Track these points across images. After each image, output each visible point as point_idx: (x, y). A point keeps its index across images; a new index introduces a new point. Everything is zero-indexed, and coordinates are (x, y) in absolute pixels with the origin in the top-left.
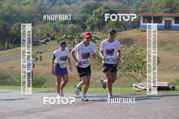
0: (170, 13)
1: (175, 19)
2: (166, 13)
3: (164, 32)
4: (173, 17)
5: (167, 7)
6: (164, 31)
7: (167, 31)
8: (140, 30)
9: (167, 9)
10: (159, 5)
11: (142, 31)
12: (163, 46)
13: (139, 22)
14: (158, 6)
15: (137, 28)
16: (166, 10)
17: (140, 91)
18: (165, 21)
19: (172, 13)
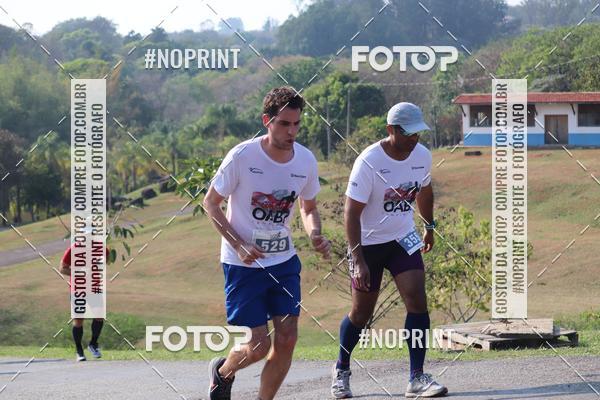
0: (562, 91)
1: (580, 112)
2: (547, 90)
3: (541, 156)
4: (571, 104)
5: (550, 72)
6: (542, 152)
7: (552, 152)
8: (463, 152)
9: (551, 79)
10: (523, 67)
11: (468, 154)
12: (541, 202)
13: (458, 126)
14: (519, 69)
15: (452, 145)
16: (548, 82)
17: (459, 351)
18: (547, 118)
19: (569, 91)
